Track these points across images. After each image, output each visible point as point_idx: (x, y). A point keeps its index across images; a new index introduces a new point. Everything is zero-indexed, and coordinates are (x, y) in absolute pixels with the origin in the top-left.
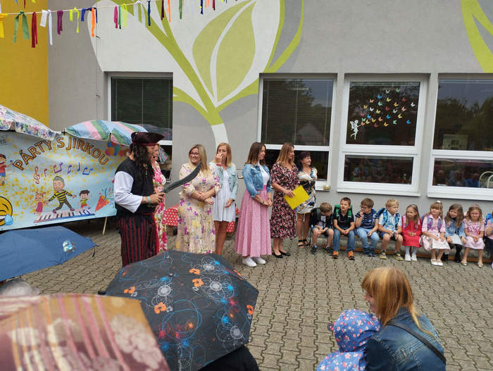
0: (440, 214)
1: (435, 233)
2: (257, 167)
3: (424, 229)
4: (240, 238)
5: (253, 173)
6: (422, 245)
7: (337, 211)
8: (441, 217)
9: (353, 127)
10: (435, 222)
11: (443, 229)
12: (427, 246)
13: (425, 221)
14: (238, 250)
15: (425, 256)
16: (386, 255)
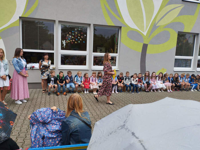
0: (95, 76)
1: (94, 83)
2: (19, 59)
3: (91, 82)
4: (13, 92)
5: (18, 62)
6: (90, 88)
7: (58, 77)
8: (96, 77)
9: (63, 43)
10: (94, 79)
11: (97, 81)
12: (92, 88)
13: (91, 79)
14: (13, 98)
15: (91, 91)
16: (78, 92)
